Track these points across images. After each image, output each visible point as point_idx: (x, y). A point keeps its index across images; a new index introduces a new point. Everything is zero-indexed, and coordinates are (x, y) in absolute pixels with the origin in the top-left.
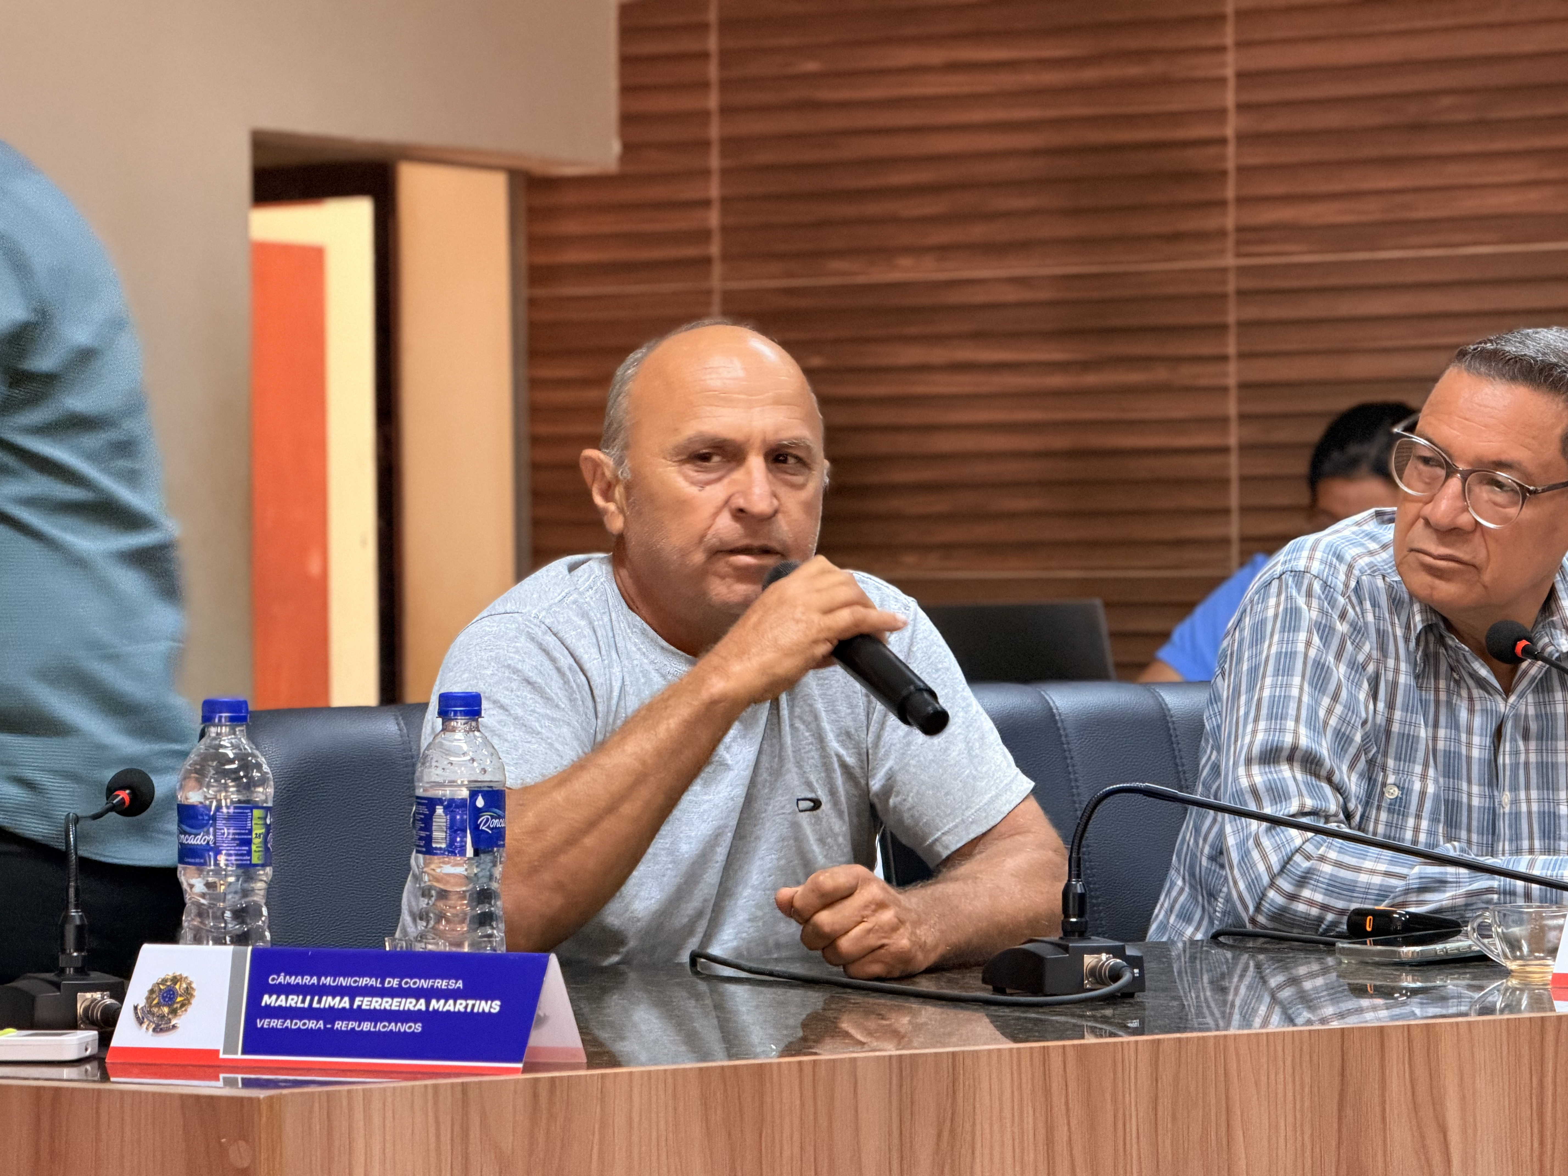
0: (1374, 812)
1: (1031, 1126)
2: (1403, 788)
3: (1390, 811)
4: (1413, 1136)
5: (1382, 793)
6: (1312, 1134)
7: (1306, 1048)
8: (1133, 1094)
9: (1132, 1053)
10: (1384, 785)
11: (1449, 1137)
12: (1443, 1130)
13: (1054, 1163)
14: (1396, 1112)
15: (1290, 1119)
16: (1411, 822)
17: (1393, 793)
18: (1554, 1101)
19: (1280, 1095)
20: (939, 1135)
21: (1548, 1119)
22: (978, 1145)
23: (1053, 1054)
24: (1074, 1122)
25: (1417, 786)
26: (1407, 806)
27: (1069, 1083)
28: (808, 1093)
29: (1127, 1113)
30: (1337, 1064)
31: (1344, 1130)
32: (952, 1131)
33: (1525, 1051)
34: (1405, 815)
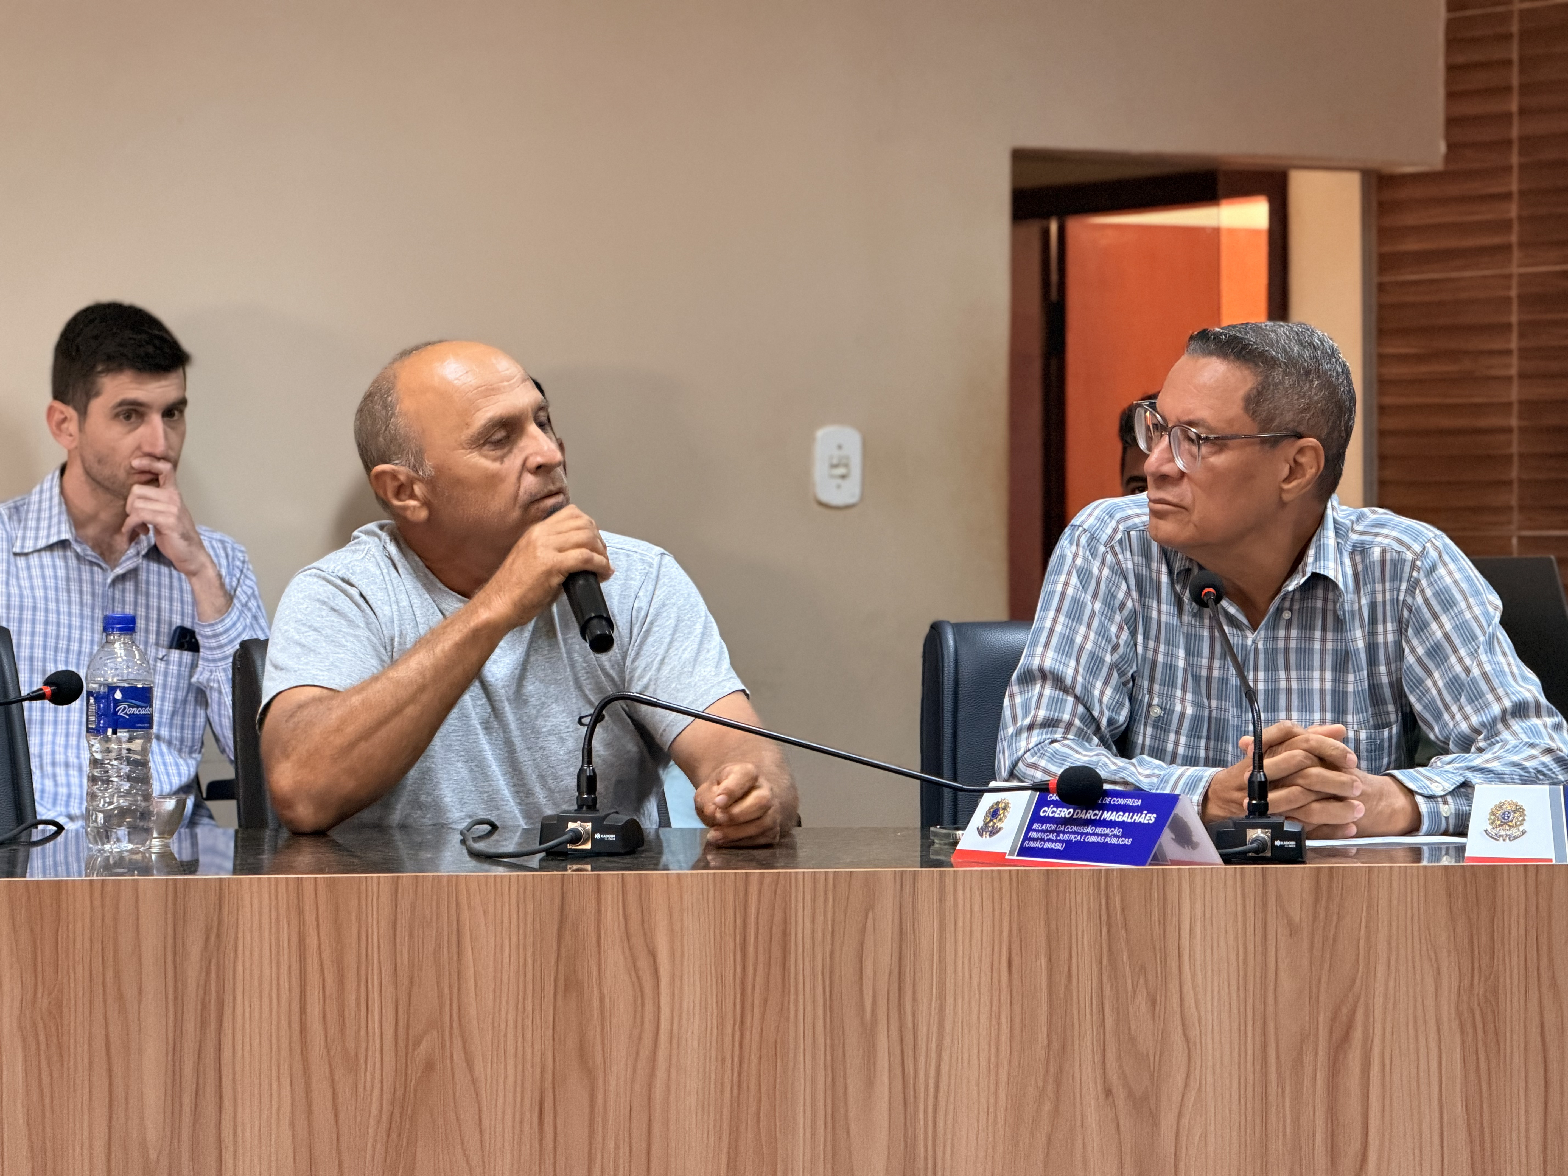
0: (1142, 727)
1: (286, 936)
2: (1165, 709)
3: (1156, 727)
4: (625, 958)
5: (1148, 712)
6: (534, 952)
7: (529, 888)
8: (375, 916)
9: (375, 885)
10: (1150, 705)
11: (658, 961)
12: (653, 955)
13: (305, 964)
14: (610, 940)
15: (514, 939)
16: (1172, 737)
17: (1156, 711)
18: (756, 937)
19: (506, 920)
20: (207, 939)
21: (751, 949)
22: (240, 948)
23: (305, 884)
24: (322, 934)
25: (1178, 708)
26: (1169, 723)
27: (319, 905)
28: (97, 903)
29: (370, 930)
30: (557, 901)
31: (563, 950)
32: (218, 936)
33: (730, 897)
34: (1167, 731)
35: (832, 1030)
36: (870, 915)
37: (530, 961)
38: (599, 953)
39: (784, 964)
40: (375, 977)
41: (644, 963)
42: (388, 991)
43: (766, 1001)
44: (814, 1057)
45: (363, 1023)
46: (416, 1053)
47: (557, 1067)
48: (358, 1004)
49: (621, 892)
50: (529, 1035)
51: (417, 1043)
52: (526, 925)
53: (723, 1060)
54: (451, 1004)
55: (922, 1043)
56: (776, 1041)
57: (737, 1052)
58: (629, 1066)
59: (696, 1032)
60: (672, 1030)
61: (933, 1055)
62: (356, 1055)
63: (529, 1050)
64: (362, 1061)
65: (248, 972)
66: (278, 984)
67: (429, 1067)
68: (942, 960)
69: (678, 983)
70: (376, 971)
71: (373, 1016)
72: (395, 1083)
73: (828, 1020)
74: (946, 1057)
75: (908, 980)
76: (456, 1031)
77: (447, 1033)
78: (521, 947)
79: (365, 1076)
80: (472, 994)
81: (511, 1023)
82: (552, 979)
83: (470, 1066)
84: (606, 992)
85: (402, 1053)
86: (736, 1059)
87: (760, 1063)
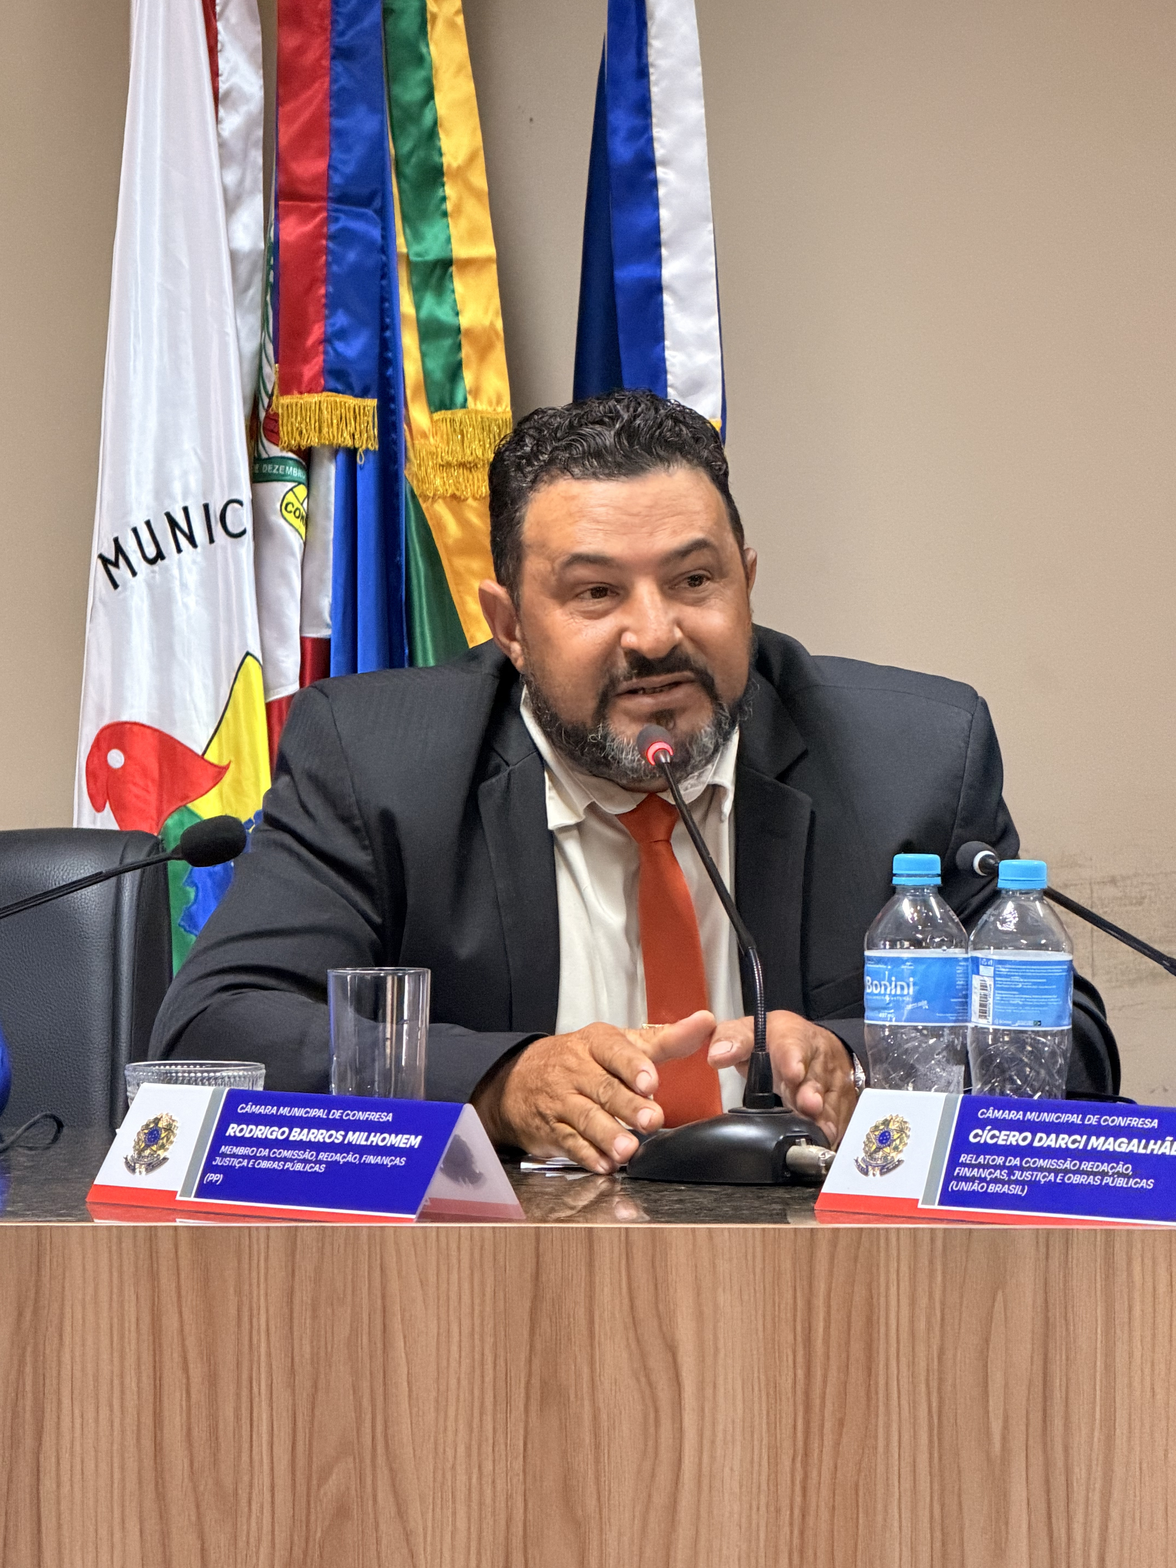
35: (941, 1470)
36: (1000, 1296)
37: (489, 1359)
38: (592, 1346)
39: (869, 1369)
40: (263, 1376)
41: (658, 1362)
42: (282, 1397)
43: (841, 1423)
44: (914, 1509)
45: (246, 1446)
46: (322, 1492)
47: (530, 1517)
48: (238, 1418)
49: (624, 1256)
50: (488, 1466)
51: (324, 1478)
52: (483, 1301)
53: (778, 1511)
54: (374, 1419)
55: (1079, 1495)
56: (857, 1485)
57: (798, 1499)
58: (637, 1514)
59: (736, 1467)
60: (700, 1464)
61: (1096, 1511)
62: (236, 1493)
63: (488, 1492)
64: (244, 1503)
65: (78, 1367)
66: (122, 1384)
67: (342, 1512)
68: (1109, 1368)
69: (709, 1392)
70: (263, 1370)
71: (260, 1436)
72: (292, 1536)
73: (936, 1455)
74: (1115, 1513)
75: (1058, 1396)
76: (381, 1460)
77: (368, 1461)
78: (477, 1336)
79: (249, 1525)
80: (405, 1405)
81: (461, 1449)
82: (523, 1385)
83: (401, 1513)
84: (601, 1405)
85: (301, 1488)
86: (797, 1512)
87: (832, 1516)
